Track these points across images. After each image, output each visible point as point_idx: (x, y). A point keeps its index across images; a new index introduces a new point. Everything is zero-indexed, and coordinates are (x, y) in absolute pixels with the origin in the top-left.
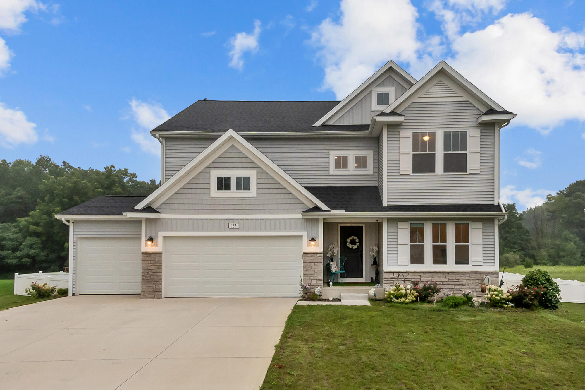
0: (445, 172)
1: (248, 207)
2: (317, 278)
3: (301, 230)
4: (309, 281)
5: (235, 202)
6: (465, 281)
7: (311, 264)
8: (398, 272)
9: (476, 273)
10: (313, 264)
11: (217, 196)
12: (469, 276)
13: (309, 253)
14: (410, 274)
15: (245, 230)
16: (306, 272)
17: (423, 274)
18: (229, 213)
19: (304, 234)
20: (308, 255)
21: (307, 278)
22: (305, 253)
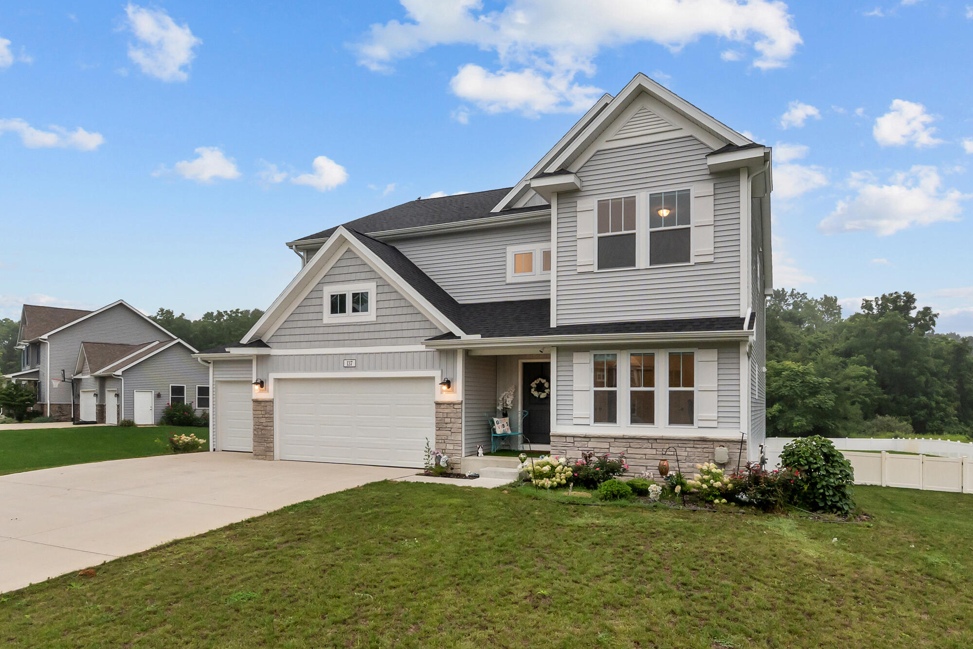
0: (651, 264)
1: (366, 336)
2: (455, 442)
3: (433, 368)
4: (443, 446)
5: (351, 329)
6: (686, 454)
7: (446, 419)
8: (574, 437)
9: (704, 440)
10: (447, 420)
11: (329, 323)
12: (692, 446)
13: (443, 404)
14: (592, 440)
15: (363, 369)
16: (439, 432)
17: (613, 440)
18: (344, 346)
19: (437, 374)
20: (442, 406)
21: (440, 441)
22: (438, 404)
